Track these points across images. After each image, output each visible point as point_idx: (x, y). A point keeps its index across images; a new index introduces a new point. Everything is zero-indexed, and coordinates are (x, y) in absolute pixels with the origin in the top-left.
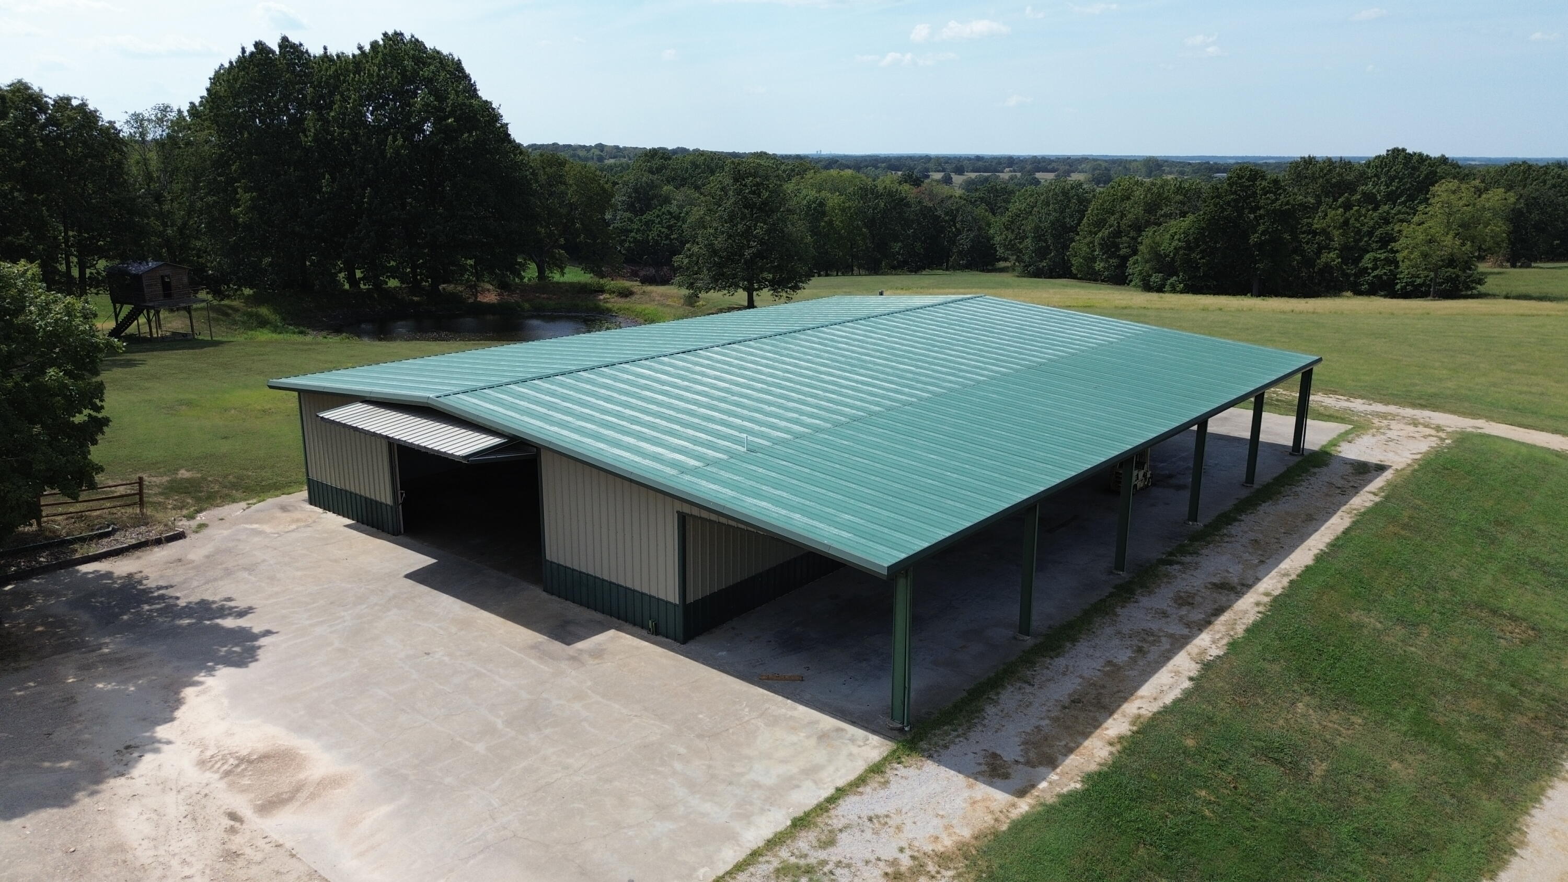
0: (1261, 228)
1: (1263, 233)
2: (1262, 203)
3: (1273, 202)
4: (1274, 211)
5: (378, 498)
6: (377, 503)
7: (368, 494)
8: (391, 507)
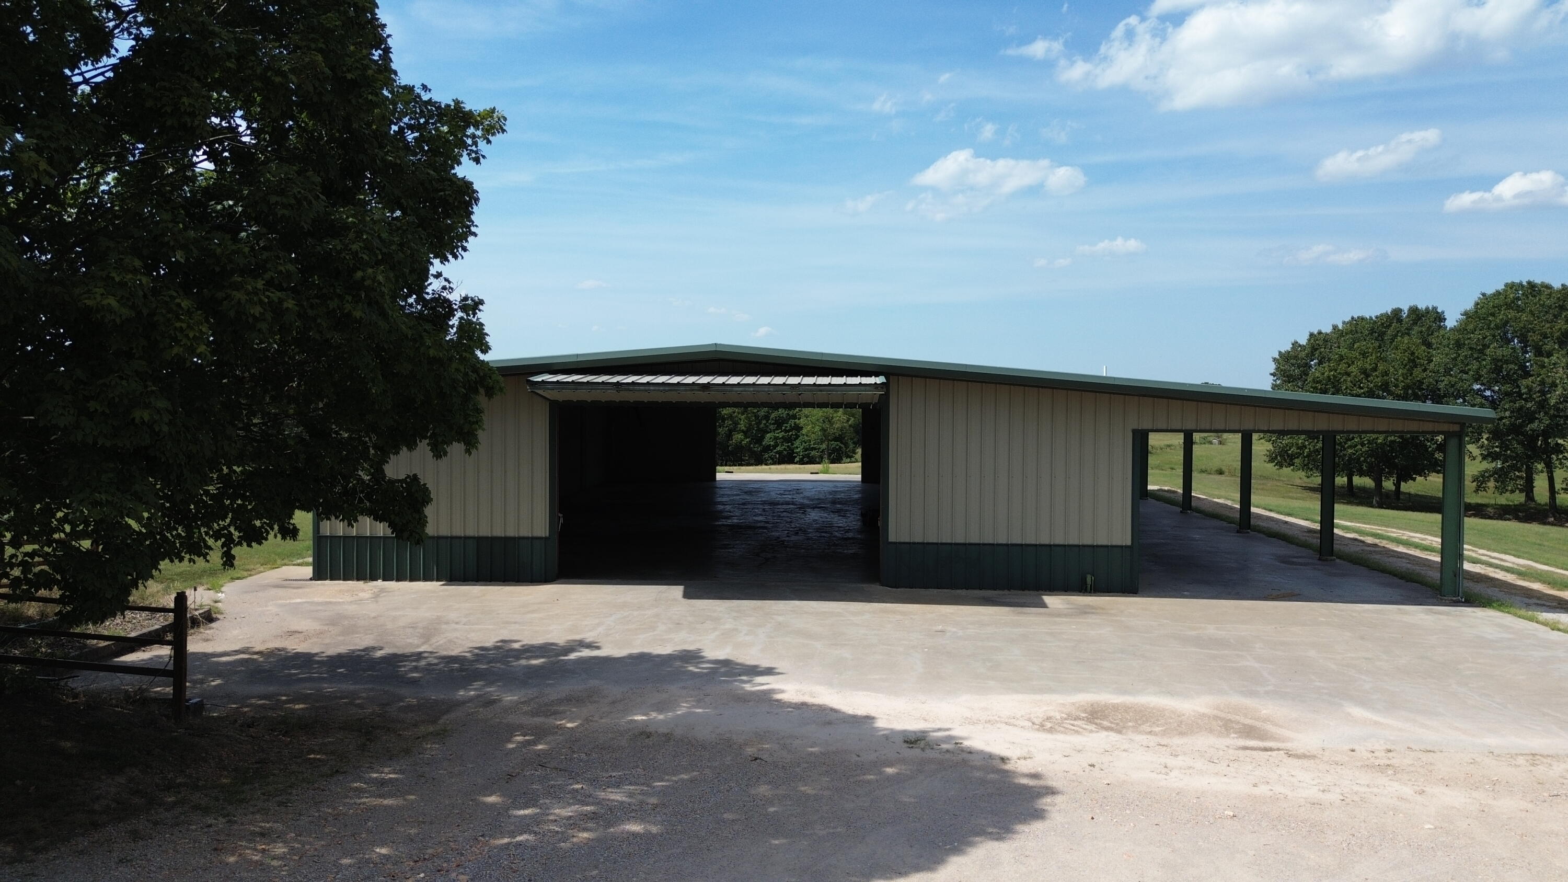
5: (511, 533)
6: (506, 540)
7: (485, 532)
8: (546, 538)
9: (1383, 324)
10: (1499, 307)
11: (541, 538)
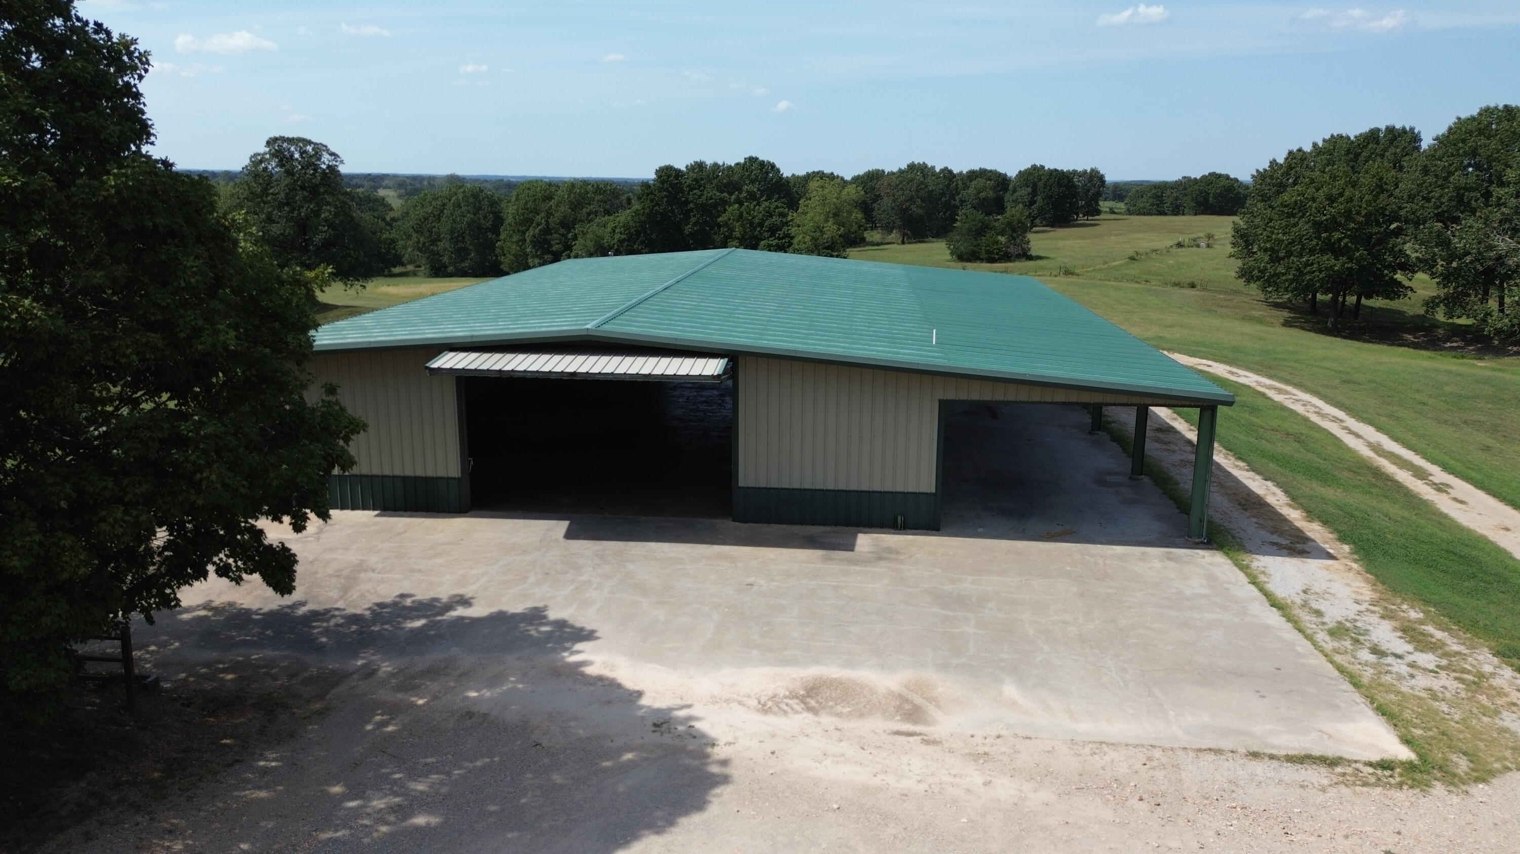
0: (693, 220)
1: (695, 224)
2: (691, 198)
3: (699, 197)
4: (702, 205)
5: (430, 473)
6: (427, 480)
7: (409, 472)
8: (458, 479)
9: (1359, 145)
10: (1470, 133)
11: (454, 479)
